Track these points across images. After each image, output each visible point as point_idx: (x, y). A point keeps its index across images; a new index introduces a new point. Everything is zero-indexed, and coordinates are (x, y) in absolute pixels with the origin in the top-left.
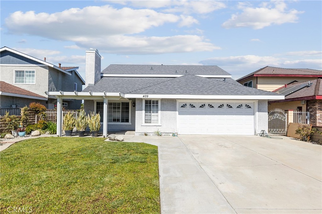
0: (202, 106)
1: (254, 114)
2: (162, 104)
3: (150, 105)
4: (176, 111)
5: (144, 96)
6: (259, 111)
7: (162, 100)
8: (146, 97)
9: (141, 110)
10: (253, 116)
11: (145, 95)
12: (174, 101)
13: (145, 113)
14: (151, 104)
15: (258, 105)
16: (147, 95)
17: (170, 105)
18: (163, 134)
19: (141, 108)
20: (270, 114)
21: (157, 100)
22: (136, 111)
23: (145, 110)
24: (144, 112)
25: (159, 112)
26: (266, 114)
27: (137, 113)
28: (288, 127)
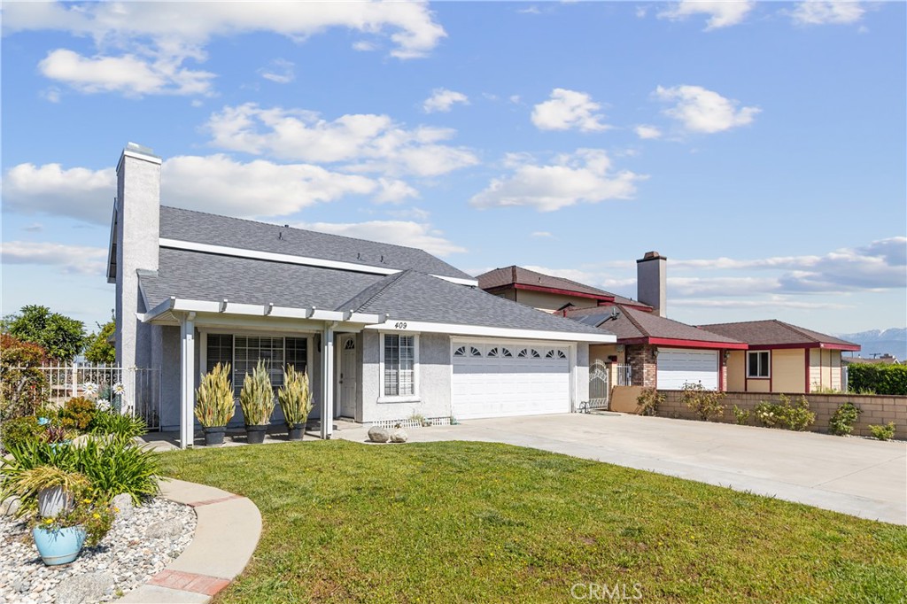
0: (493, 353)
1: (569, 370)
2: (422, 345)
3: (396, 348)
4: (449, 364)
5: (396, 326)
6: (579, 364)
7: (423, 335)
8: (402, 329)
9: (375, 362)
10: (568, 374)
11: (399, 322)
12: (444, 338)
13: (386, 368)
14: (398, 345)
15: (578, 351)
16: (403, 322)
17: (437, 348)
18: (432, 421)
19: (377, 356)
20: (592, 370)
21: (410, 335)
22: (365, 365)
23: (386, 362)
24: (382, 365)
25: (417, 366)
26: (587, 369)
27: (367, 368)
28: (611, 395)
